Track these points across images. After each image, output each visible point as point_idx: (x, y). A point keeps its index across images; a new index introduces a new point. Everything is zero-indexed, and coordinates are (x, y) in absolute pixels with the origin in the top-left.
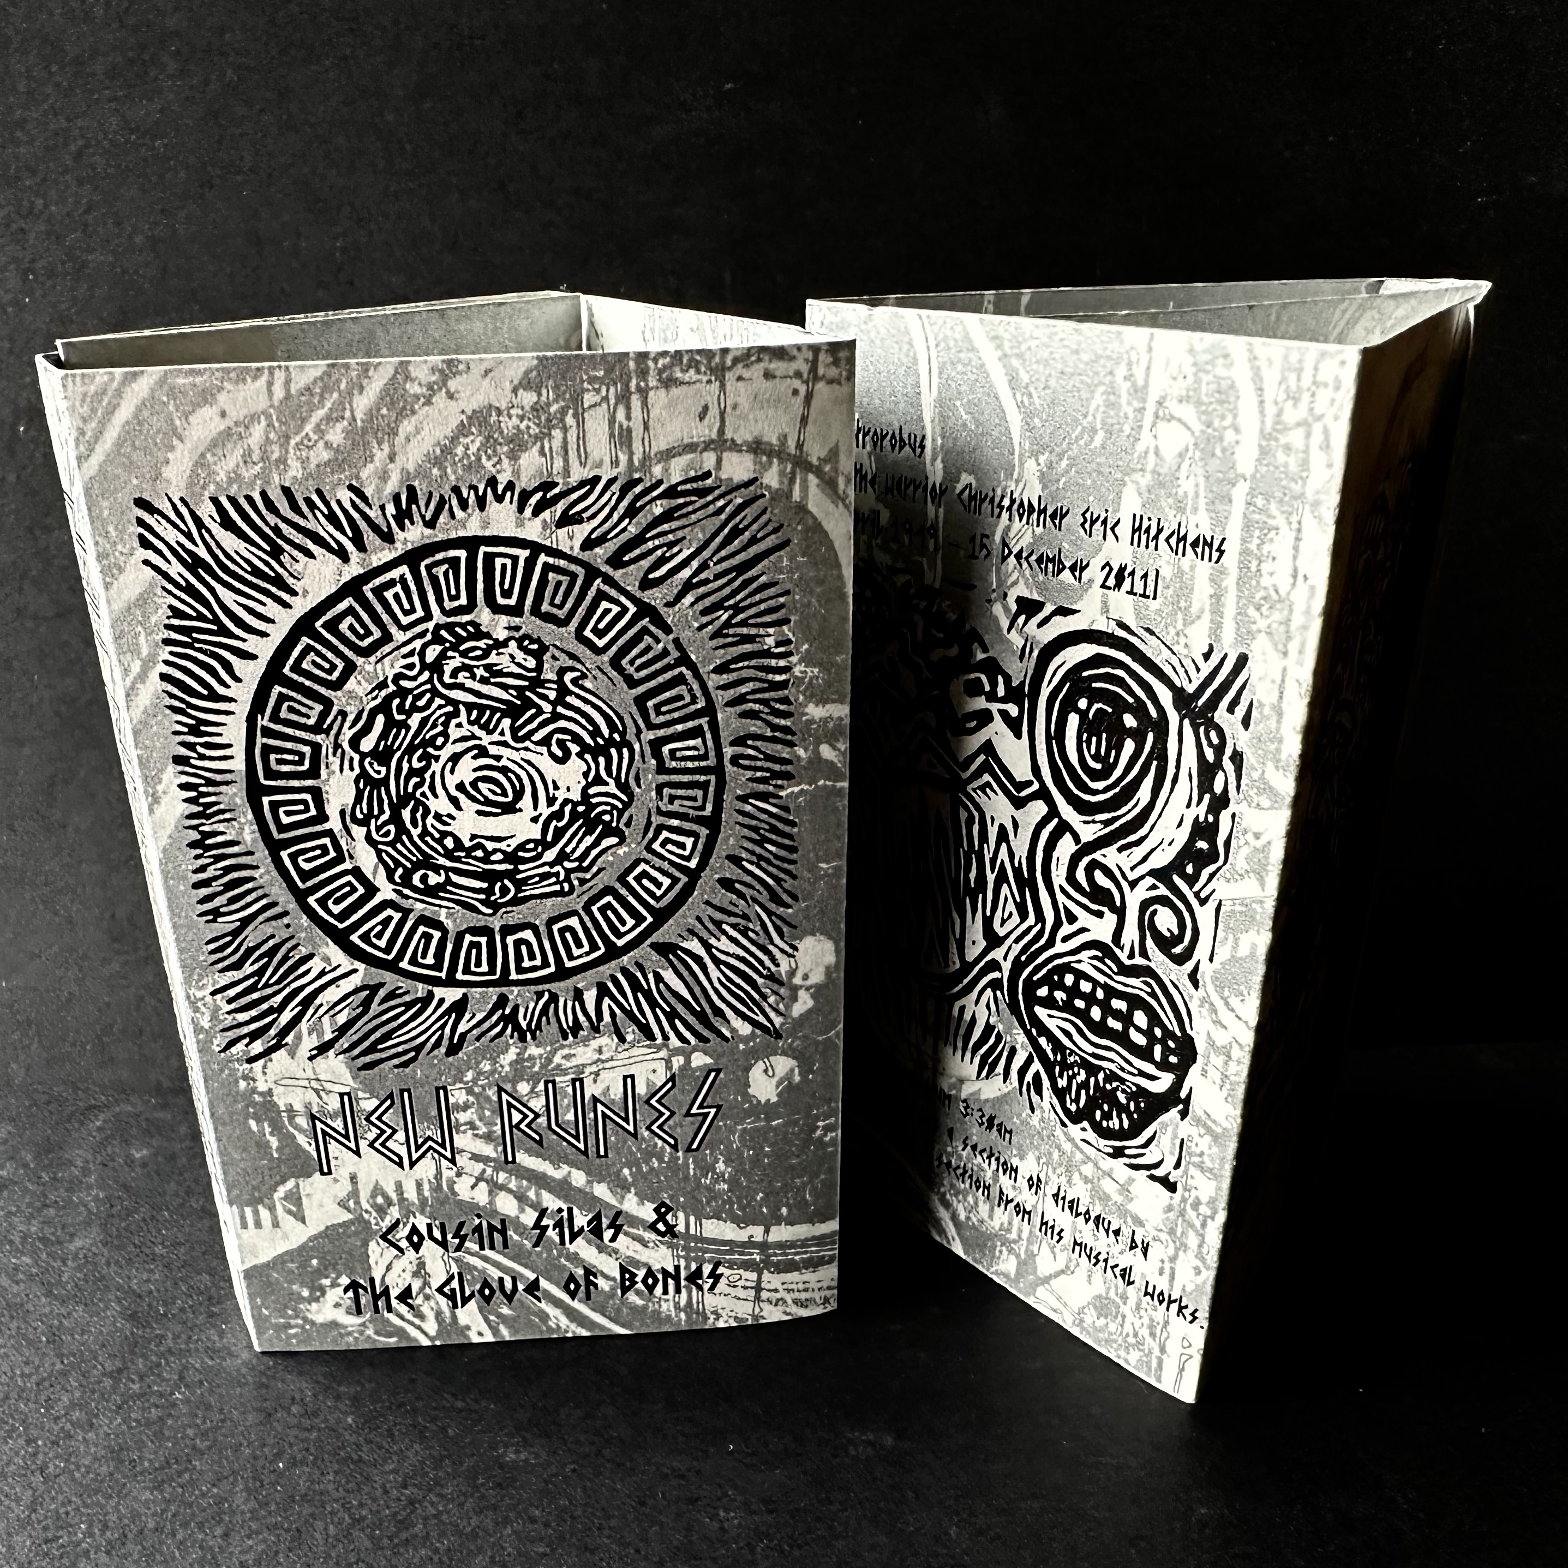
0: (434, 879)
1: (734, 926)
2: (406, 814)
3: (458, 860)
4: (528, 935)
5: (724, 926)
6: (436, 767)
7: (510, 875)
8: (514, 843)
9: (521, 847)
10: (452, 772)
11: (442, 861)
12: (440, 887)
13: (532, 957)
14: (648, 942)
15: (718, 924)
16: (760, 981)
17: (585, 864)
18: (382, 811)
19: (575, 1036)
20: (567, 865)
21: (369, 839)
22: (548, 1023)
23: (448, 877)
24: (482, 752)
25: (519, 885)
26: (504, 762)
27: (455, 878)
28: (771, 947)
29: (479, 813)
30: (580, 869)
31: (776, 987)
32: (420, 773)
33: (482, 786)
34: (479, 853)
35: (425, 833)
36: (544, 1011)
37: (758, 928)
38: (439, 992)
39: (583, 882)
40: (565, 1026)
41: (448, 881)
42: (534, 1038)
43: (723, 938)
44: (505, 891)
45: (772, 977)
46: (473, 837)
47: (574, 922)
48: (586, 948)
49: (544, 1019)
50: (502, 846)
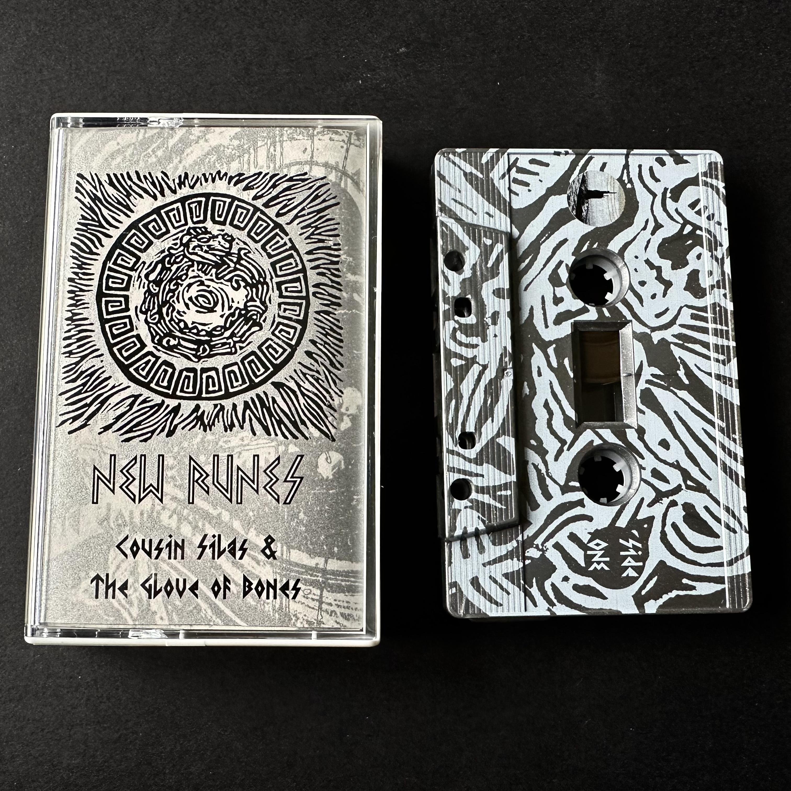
0: (173, 342)
1: (312, 376)
2: (164, 310)
3: (185, 333)
4: (213, 373)
5: (307, 376)
6: (181, 289)
7: (208, 342)
8: (211, 327)
9: (214, 329)
10: (187, 291)
11: (178, 334)
12: (175, 346)
13: (214, 385)
14: (270, 381)
15: (304, 375)
16: (324, 407)
17: (243, 339)
18: (154, 308)
19: (231, 430)
20: (235, 339)
21: (146, 321)
22: (219, 422)
23: (179, 342)
24: (202, 283)
25: (212, 347)
26: (211, 288)
27: (182, 342)
28: (330, 390)
29: (197, 311)
30: (240, 341)
31: (332, 412)
32: (173, 291)
33: (200, 299)
34: (195, 331)
35: (172, 319)
36: (217, 416)
37: (324, 379)
38: (168, 401)
39: (241, 348)
40: (226, 424)
41: (179, 344)
42: (210, 430)
43: (306, 382)
44: (204, 350)
45: (330, 406)
46: (193, 323)
47: (235, 368)
48: (240, 382)
49: (216, 419)
50: (206, 328)
